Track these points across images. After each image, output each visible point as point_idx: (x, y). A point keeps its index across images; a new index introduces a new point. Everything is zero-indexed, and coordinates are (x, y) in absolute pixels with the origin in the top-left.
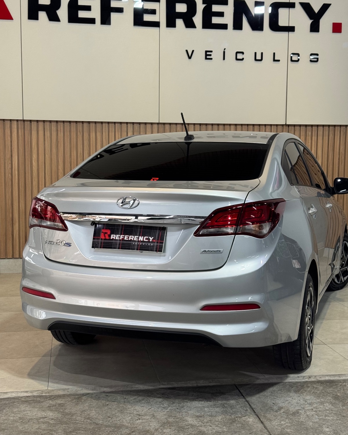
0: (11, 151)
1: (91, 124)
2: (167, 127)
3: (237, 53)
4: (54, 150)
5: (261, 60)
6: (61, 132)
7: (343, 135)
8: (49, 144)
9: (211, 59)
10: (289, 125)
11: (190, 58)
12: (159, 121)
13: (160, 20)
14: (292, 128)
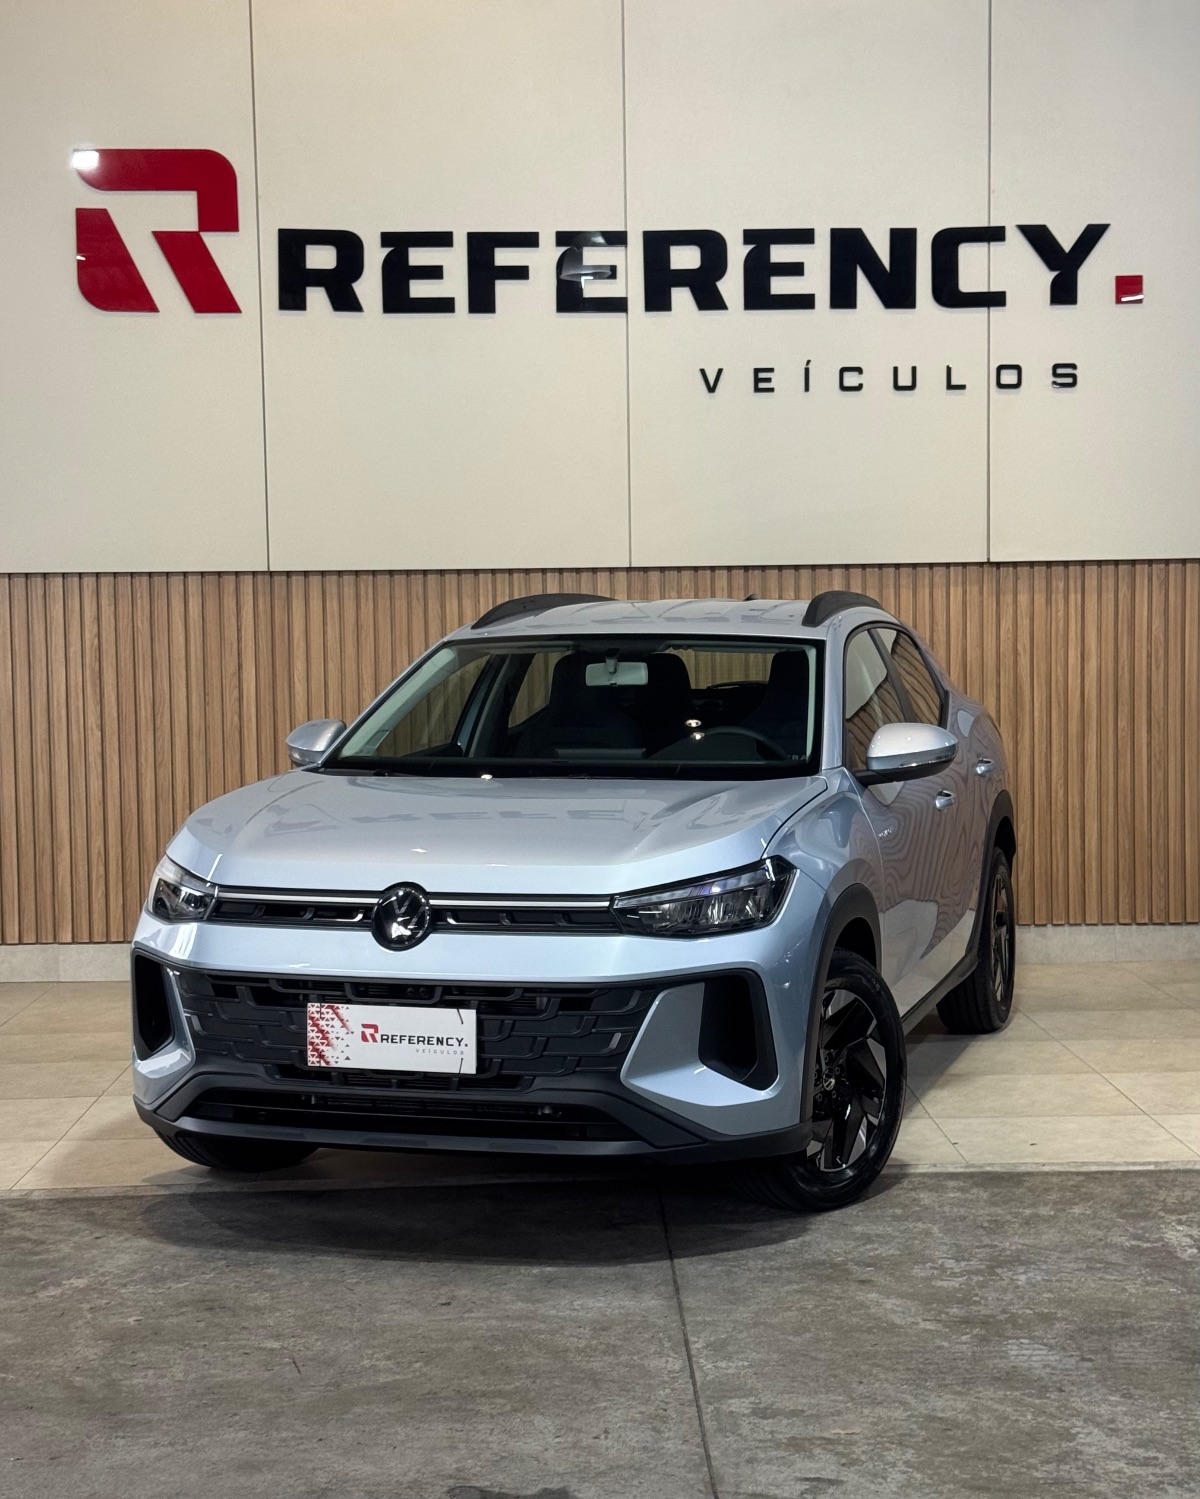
0: (239, 655)
1: (447, 576)
2: (654, 577)
3: (843, 370)
4: (350, 650)
5: (912, 387)
6: (367, 599)
7: (1161, 588)
8: (338, 636)
9: (771, 390)
10: (998, 565)
11: (711, 389)
12: (630, 563)
13: (627, 293)
14: (1008, 573)
